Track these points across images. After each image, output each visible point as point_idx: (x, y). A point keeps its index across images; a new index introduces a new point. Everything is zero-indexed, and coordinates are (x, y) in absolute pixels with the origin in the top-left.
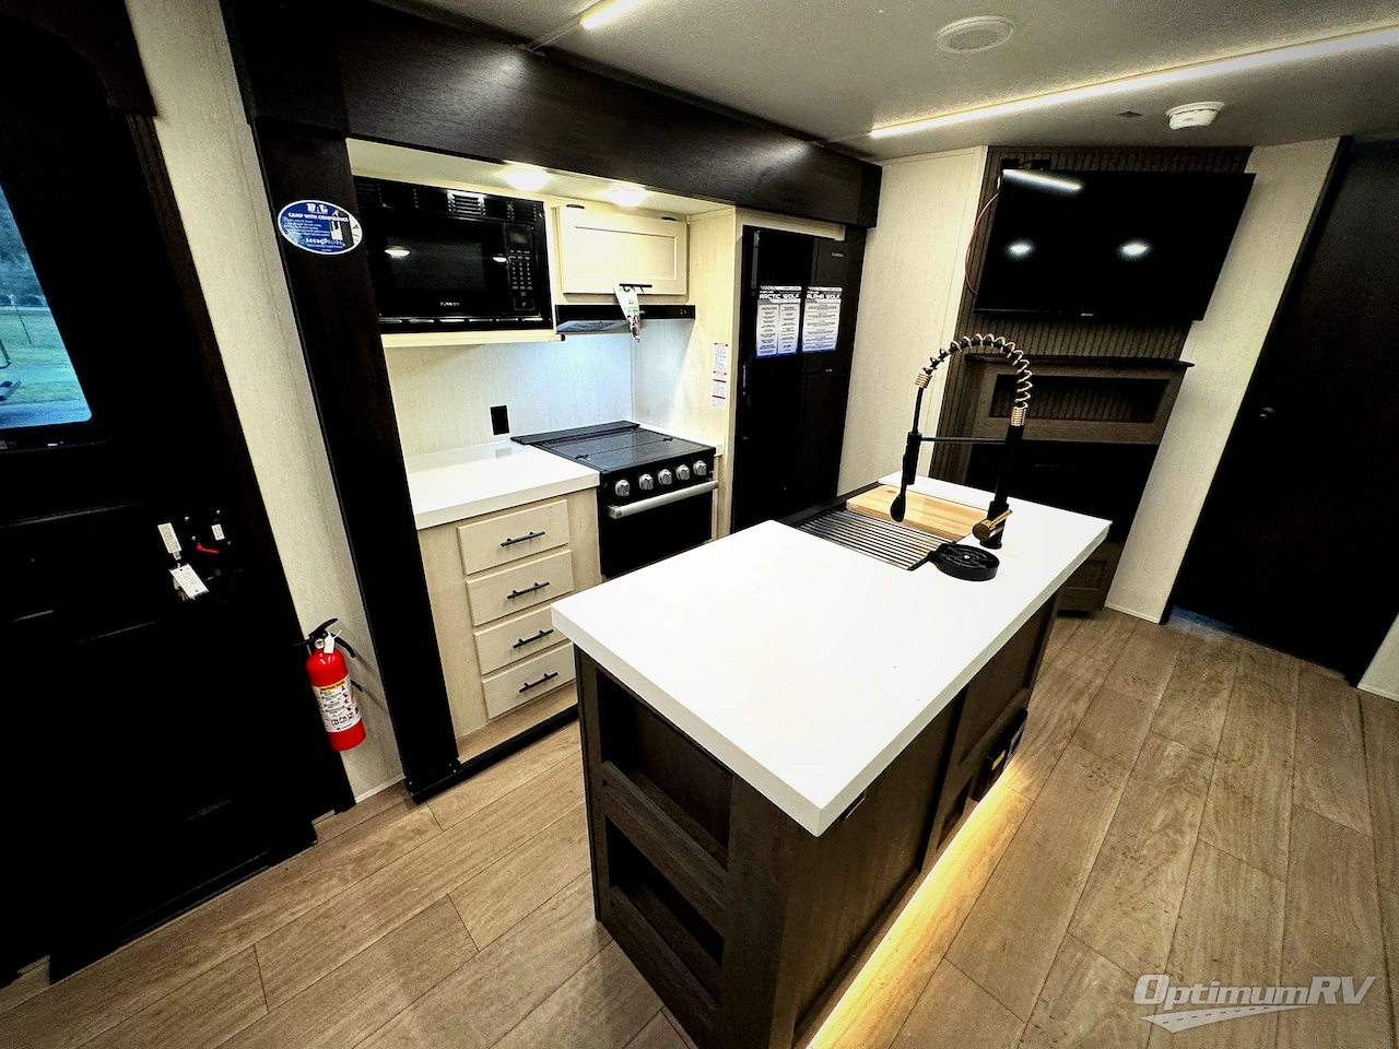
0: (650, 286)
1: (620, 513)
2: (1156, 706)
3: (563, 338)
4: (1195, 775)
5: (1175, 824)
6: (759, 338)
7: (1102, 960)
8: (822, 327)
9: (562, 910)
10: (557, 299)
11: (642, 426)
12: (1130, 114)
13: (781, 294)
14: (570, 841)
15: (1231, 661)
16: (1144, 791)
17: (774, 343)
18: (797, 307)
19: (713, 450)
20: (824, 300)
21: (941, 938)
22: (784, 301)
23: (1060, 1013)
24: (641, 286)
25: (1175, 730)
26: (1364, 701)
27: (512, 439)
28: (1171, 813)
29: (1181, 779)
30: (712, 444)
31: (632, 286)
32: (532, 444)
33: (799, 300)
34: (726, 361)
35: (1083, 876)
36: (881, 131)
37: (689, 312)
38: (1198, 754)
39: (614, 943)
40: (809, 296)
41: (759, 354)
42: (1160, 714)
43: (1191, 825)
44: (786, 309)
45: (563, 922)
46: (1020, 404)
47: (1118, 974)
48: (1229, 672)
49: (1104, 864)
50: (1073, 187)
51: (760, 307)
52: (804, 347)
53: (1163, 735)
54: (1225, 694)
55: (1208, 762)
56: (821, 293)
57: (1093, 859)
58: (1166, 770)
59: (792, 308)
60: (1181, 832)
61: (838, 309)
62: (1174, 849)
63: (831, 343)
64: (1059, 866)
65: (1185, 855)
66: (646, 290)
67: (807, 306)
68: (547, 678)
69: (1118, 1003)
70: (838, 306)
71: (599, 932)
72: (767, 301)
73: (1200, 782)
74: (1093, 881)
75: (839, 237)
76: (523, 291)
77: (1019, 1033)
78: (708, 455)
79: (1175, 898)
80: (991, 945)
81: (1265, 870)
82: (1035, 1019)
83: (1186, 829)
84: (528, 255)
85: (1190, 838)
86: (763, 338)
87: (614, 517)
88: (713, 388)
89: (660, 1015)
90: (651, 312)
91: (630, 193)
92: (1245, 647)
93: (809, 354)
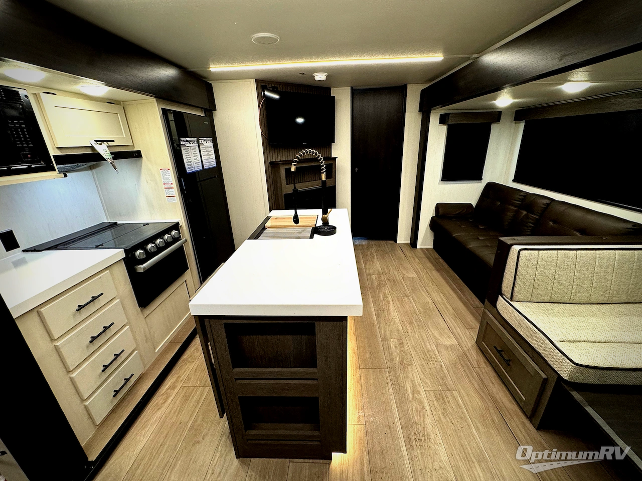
0: (114, 141)
1: (144, 268)
2: (364, 267)
3: (66, 176)
4: (382, 281)
5: (385, 296)
6: (186, 164)
7: (392, 340)
8: (209, 156)
9: (217, 470)
10: (53, 152)
11: (118, 223)
12: (303, 74)
13: (189, 142)
14: (198, 442)
15: (372, 248)
16: (375, 292)
17: (192, 166)
18: (197, 148)
19: (178, 224)
20: (206, 144)
21: (356, 365)
22: (191, 145)
23: (392, 360)
24: (107, 141)
25: (371, 271)
26: (400, 246)
27: (24, 251)
28: (383, 294)
29: (379, 284)
30: (176, 221)
31: (102, 141)
32: (46, 250)
33: (197, 144)
34: (171, 177)
35: (376, 322)
36: (214, 68)
37: (137, 155)
38: (379, 275)
39: (252, 459)
40: (200, 142)
41: (188, 172)
42: (366, 269)
43: (388, 294)
44: (193, 149)
45: (222, 474)
46: (323, 173)
47: (396, 341)
48: (373, 250)
49: (378, 316)
50: (276, 97)
51: (182, 149)
52: (205, 166)
53: (370, 275)
54: (375, 257)
55: (382, 276)
56: (204, 140)
57: (375, 316)
58: (376, 284)
59: (195, 148)
60: (387, 297)
61: (213, 147)
62: (389, 302)
63: (214, 164)
64: (369, 324)
65: (391, 303)
66: (111, 144)
67: (201, 147)
68: (127, 380)
69: (400, 348)
70: (212, 146)
71: (243, 462)
72: (184, 146)
73: (384, 283)
74: (379, 322)
75: (203, 115)
76: (26, 147)
77: (388, 373)
78: (176, 226)
79: (395, 314)
80: (368, 355)
81: (406, 296)
82: (388, 366)
83: (388, 296)
84: (22, 124)
85: (390, 299)
86: (187, 164)
87: (142, 271)
88: (166, 192)
89: (291, 464)
90: (117, 156)
91: (96, 88)
92: (372, 242)
93: (208, 169)
